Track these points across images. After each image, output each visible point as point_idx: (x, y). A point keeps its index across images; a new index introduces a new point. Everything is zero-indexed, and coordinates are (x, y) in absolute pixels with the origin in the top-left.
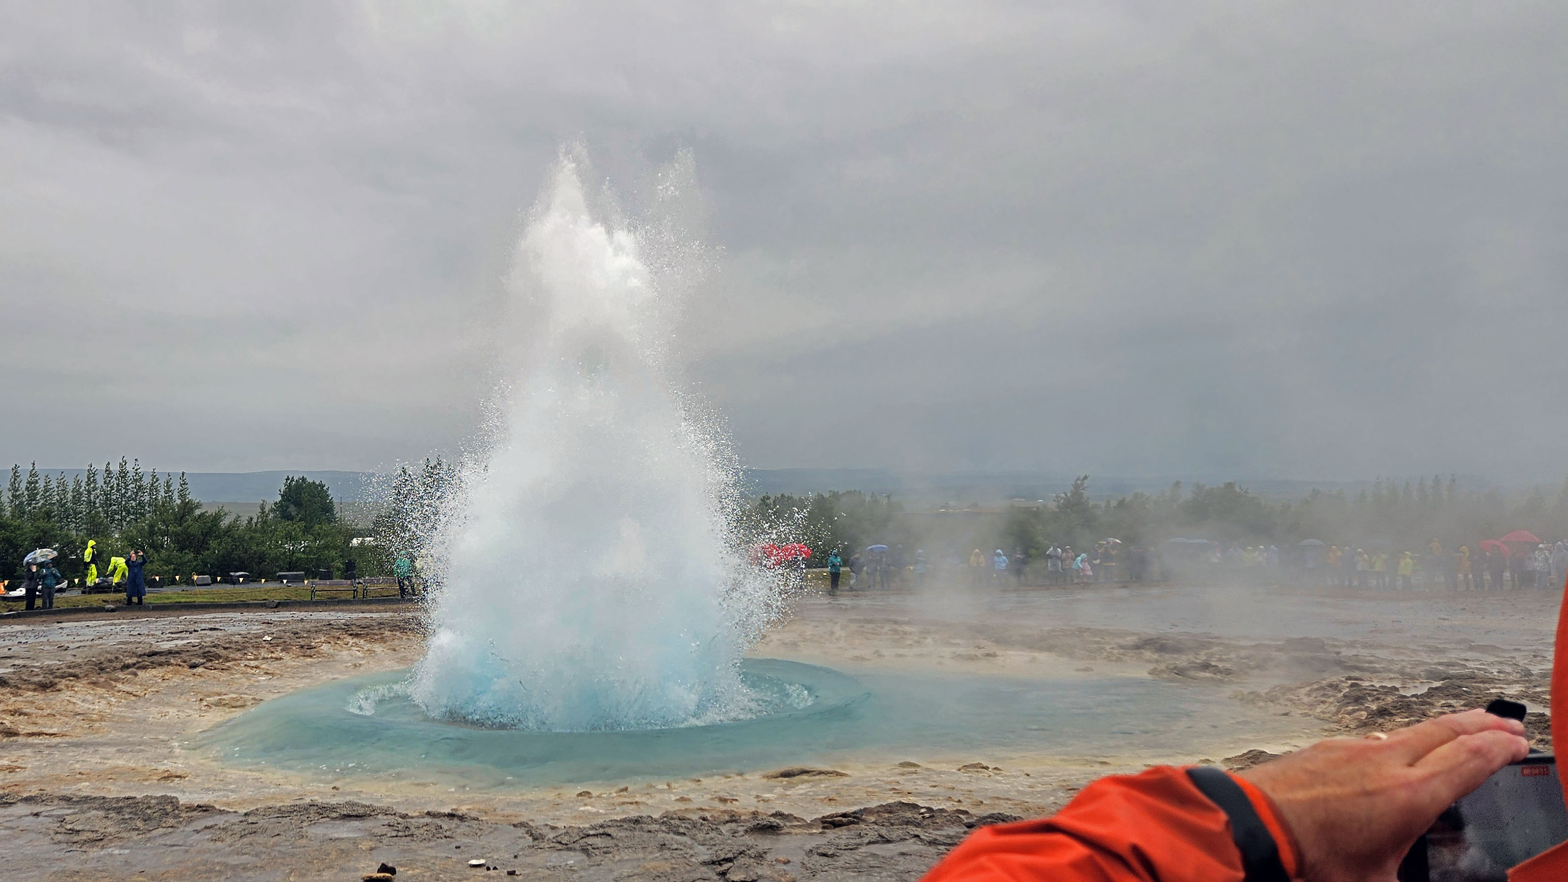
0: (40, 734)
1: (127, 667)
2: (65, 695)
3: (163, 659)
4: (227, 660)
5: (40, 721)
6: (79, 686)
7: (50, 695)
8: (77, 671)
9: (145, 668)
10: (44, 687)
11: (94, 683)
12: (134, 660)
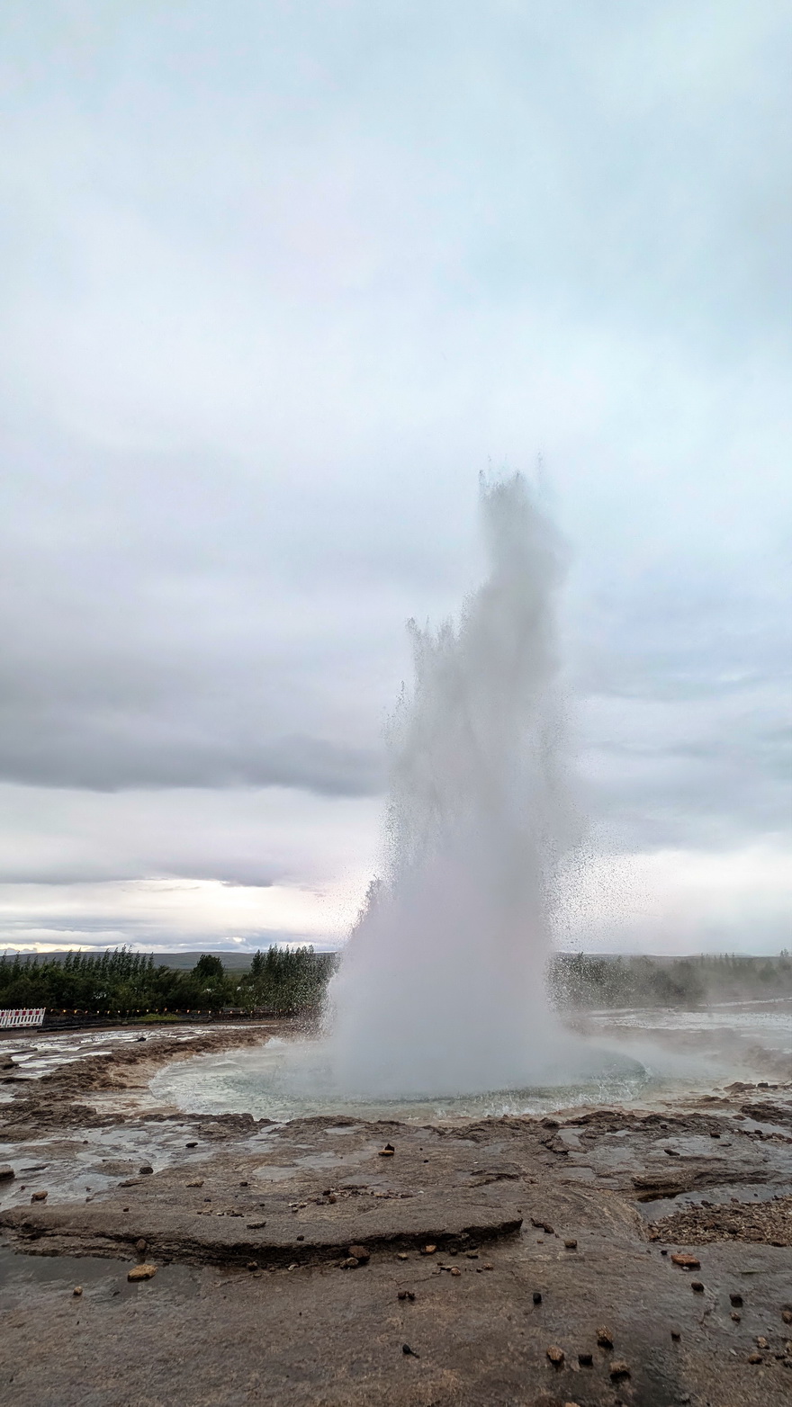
0: (137, 1087)
1: (166, 1051)
2: (141, 1066)
3: (183, 1047)
4: (214, 1047)
5: (134, 1080)
6: (148, 1060)
7: (134, 1066)
8: (145, 1053)
9: (175, 1052)
10: (131, 1061)
11: (155, 1060)
12: (169, 1047)
